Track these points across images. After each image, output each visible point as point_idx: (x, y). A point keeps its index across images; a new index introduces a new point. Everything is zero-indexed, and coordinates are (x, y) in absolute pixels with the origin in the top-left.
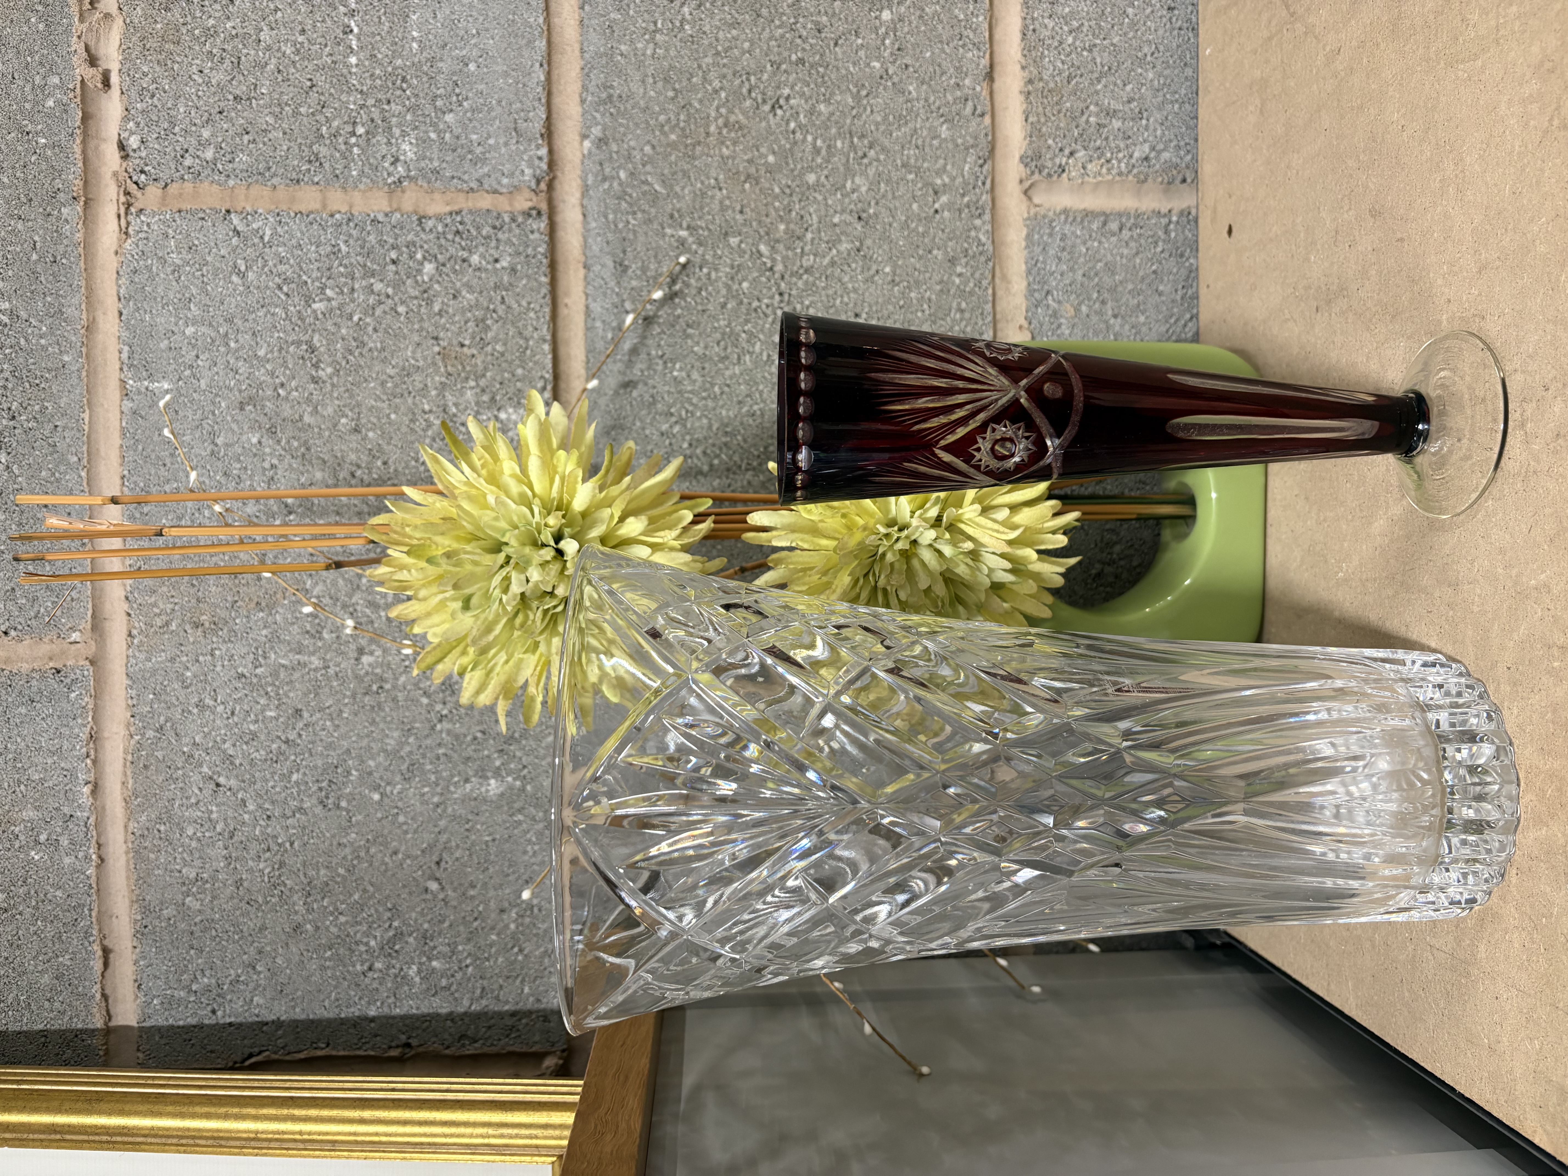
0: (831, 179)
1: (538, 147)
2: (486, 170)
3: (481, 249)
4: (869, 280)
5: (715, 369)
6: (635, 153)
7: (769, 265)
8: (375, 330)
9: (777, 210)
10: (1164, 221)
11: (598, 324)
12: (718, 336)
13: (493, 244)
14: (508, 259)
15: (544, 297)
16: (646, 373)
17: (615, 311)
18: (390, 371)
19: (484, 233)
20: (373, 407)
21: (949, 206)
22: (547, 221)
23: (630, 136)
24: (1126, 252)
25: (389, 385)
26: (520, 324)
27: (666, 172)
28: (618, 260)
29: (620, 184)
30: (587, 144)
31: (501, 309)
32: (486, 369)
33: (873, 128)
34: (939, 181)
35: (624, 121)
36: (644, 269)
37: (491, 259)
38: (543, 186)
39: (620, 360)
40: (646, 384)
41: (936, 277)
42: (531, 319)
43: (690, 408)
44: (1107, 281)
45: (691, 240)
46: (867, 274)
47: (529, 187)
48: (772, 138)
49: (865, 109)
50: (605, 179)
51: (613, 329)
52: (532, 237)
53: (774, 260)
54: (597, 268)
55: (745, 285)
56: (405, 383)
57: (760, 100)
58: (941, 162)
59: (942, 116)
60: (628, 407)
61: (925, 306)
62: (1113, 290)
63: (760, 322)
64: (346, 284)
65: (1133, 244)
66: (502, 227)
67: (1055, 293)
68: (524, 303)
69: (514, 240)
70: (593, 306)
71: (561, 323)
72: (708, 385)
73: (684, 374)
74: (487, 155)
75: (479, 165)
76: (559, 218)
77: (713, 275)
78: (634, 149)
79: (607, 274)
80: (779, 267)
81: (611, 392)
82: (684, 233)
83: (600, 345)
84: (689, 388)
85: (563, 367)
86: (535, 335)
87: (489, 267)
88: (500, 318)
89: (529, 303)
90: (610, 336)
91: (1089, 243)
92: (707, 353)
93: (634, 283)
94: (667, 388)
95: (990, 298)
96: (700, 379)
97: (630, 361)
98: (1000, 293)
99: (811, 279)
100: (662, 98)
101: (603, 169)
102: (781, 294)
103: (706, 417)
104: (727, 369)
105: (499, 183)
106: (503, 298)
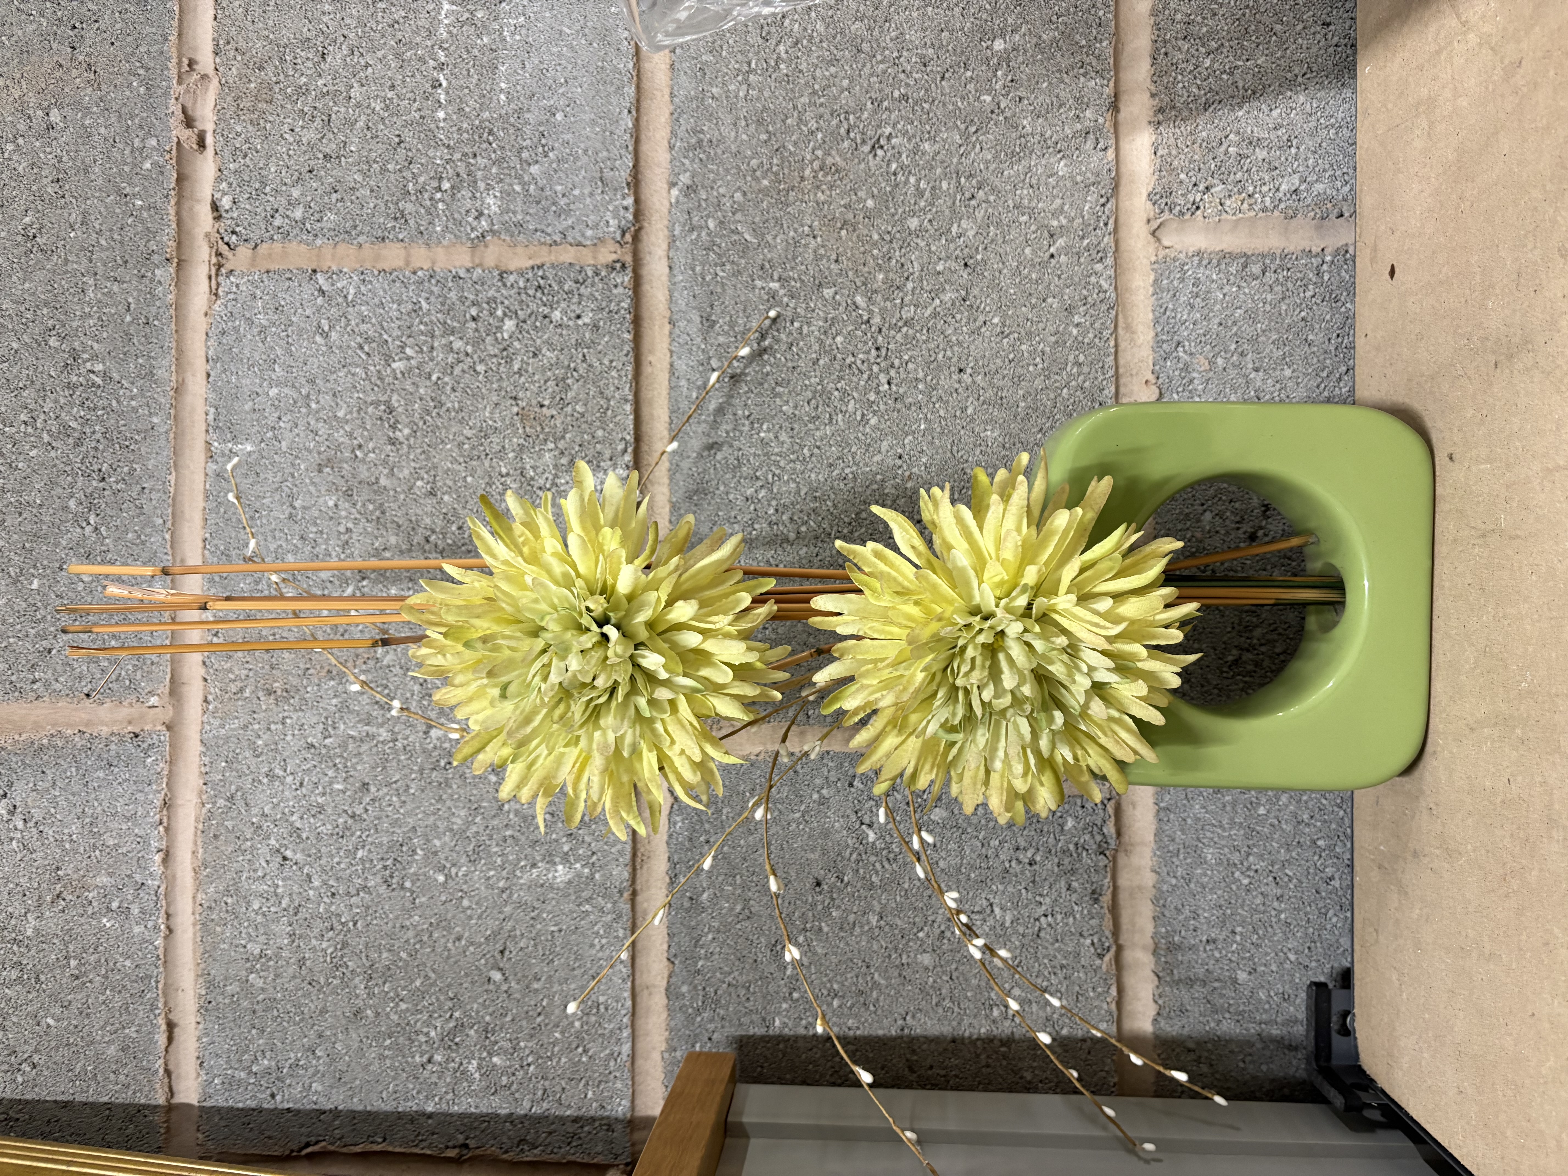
0: (935, 223)
1: (624, 198)
2: (570, 222)
3: (563, 305)
4: (976, 332)
5: (804, 429)
6: (724, 200)
7: (865, 318)
8: (454, 390)
9: (875, 258)
10: (1316, 262)
11: (683, 383)
12: (809, 394)
13: (575, 299)
14: (591, 315)
15: (627, 355)
16: (731, 434)
17: (701, 368)
18: (468, 433)
19: (566, 288)
20: (449, 469)
21: (1066, 250)
22: (631, 275)
23: (719, 183)
24: (1269, 297)
25: (466, 446)
26: (601, 383)
27: (757, 220)
28: (705, 315)
29: (709, 235)
30: (675, 192)
31: (582, 368)
32: (565, 431)
33: (982, 166)
34: (1055, 223)
35: (715, 167)
36: (732, 324)
37: (573, 315)
38: (628, 237)
39: (705, 421)
40: (731, 446)
41: (1051, 328)
42: (613, 378)
43: (777, 472)
44: (1248, 331)
45: (782, 292)
46: (973, 326)
47: (613, 239)
48: (872, 180)
49: (974, 147)
50: (692, 229)
51: (699, 388)
52: (615, 291)
53: (871, 312)
54: (682, 324)
55: (839, 339)
56: (482, 445)
57: (859, 141)
58: (1058, 201)
59: (1059, 151)
60: (712, 471)
61: (1038, 360)
62: (1253, 340)
63: (855, 379)
64: (426, 342)
65: (1278, 289)
66: (584, 281)
67: (1187, 343)
68: (606, 362)
69: (597, 294)
70: (678, 363)
71: (644, 381)
72: (797, 447)
73: (771, 435)
74: (572, 207)
75: (563, 217)
76: (645, 272)
77: (805, 330)
78: (724, 196)
79: (693, 330)
80: (876, 320)
81: (695, 455)
82: (775, 285)
83: (684, 405)
84: (776, 450)
85: (645, 428)
86: (616, 395)
87: (571, 323)
88: (581, 376)
89: (611, 361)
90: (694, 395)
91: (1226, 289)
92: (797, 412)
93: (721, 339)
94: (753, 450)
95: (1113, 350)
96: (788, 441)
97: (715, 421)
98: (1123, 345)
99: (911, 332)
100: (754, 142)
101: (690, 219)
102: (878, 349)
103: (794, 481)
104: (817, 429)
105: (583, 235)
106: (584, 356)
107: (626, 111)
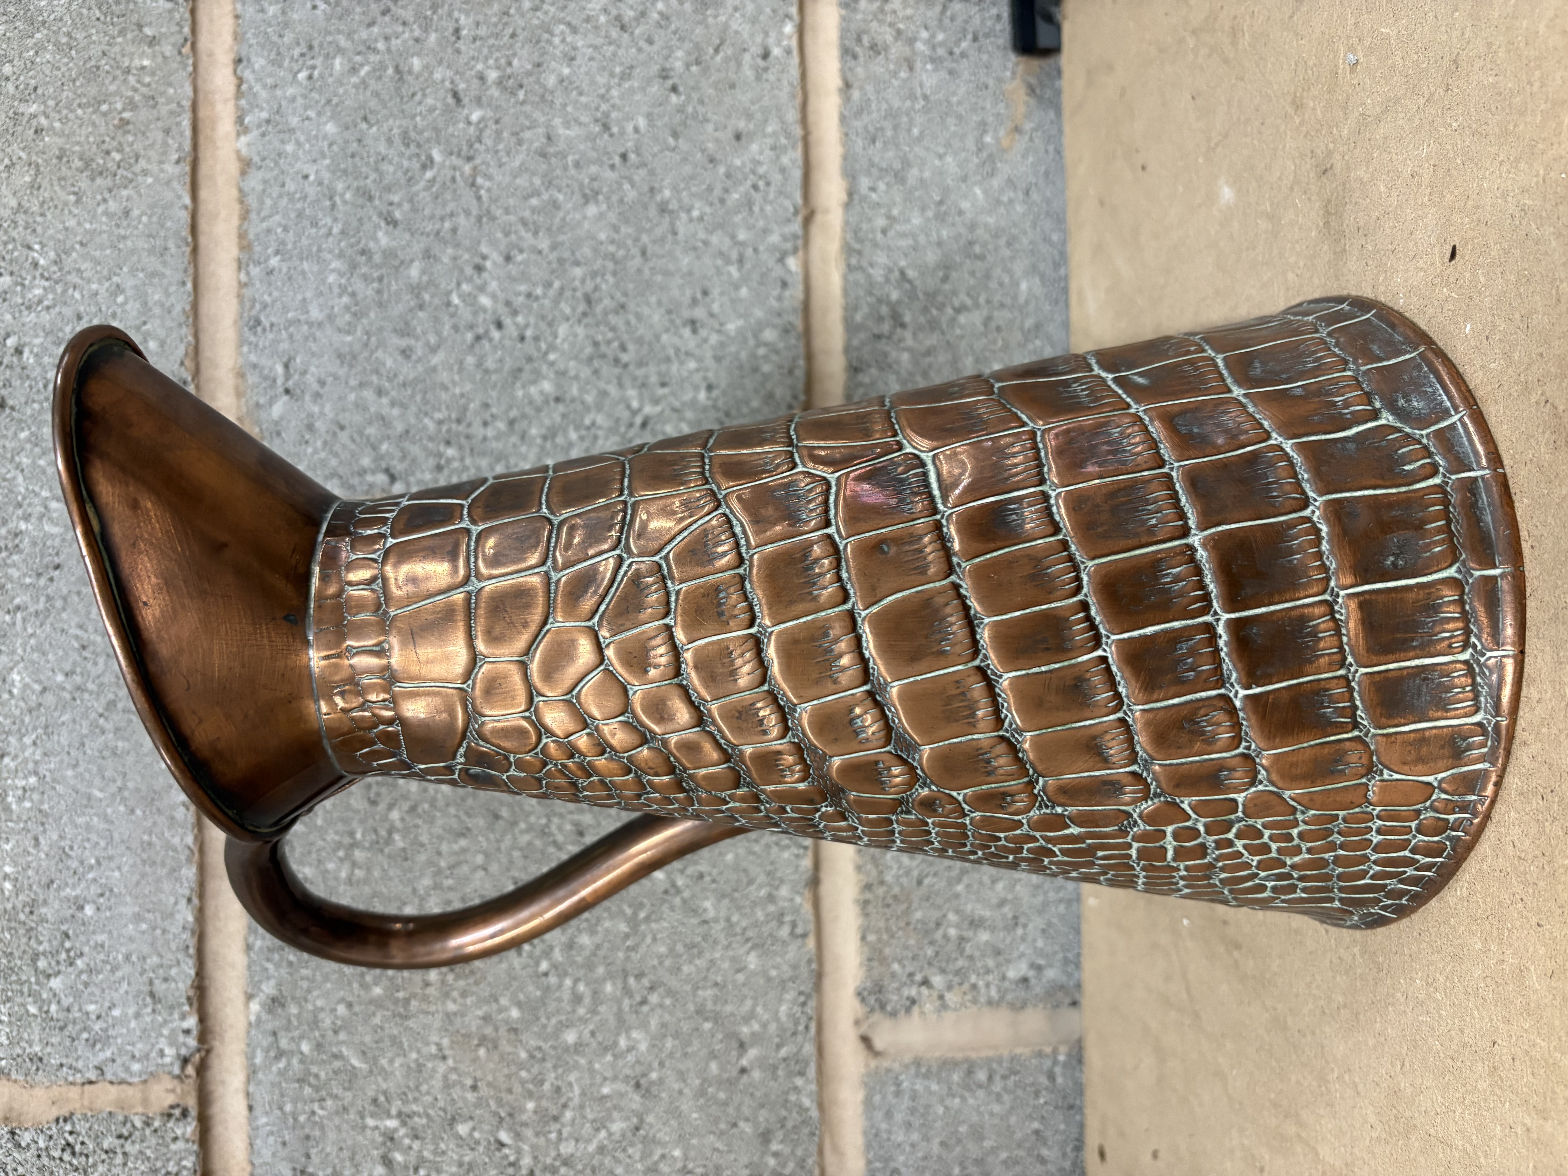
107: (184, 902)
